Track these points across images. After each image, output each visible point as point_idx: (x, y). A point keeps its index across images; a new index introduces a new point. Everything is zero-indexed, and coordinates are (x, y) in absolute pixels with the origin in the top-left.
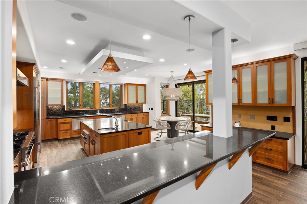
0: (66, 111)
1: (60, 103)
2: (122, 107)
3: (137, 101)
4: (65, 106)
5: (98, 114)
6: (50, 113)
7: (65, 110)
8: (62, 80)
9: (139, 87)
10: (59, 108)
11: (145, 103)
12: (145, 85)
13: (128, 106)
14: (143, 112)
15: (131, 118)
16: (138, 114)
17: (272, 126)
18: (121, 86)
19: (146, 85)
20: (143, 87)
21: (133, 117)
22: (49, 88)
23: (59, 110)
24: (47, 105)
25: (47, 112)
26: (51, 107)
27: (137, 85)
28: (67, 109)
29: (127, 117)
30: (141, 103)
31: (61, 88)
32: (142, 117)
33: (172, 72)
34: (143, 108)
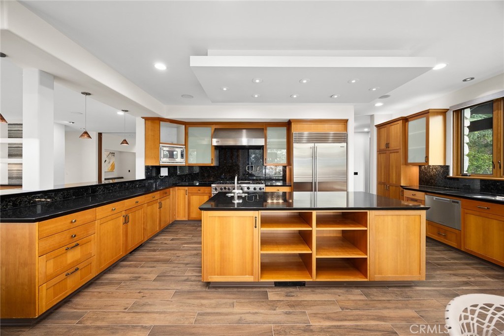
0: (451, 178)
6: (424, 180)
8: (425, 114)
10: (437, 171)
22: (409, 134)
23: (438, 175)
24: (406, 163)
25: (419, 178)
26: (425, 168)
28: (456, 173)
31: (425, 131)
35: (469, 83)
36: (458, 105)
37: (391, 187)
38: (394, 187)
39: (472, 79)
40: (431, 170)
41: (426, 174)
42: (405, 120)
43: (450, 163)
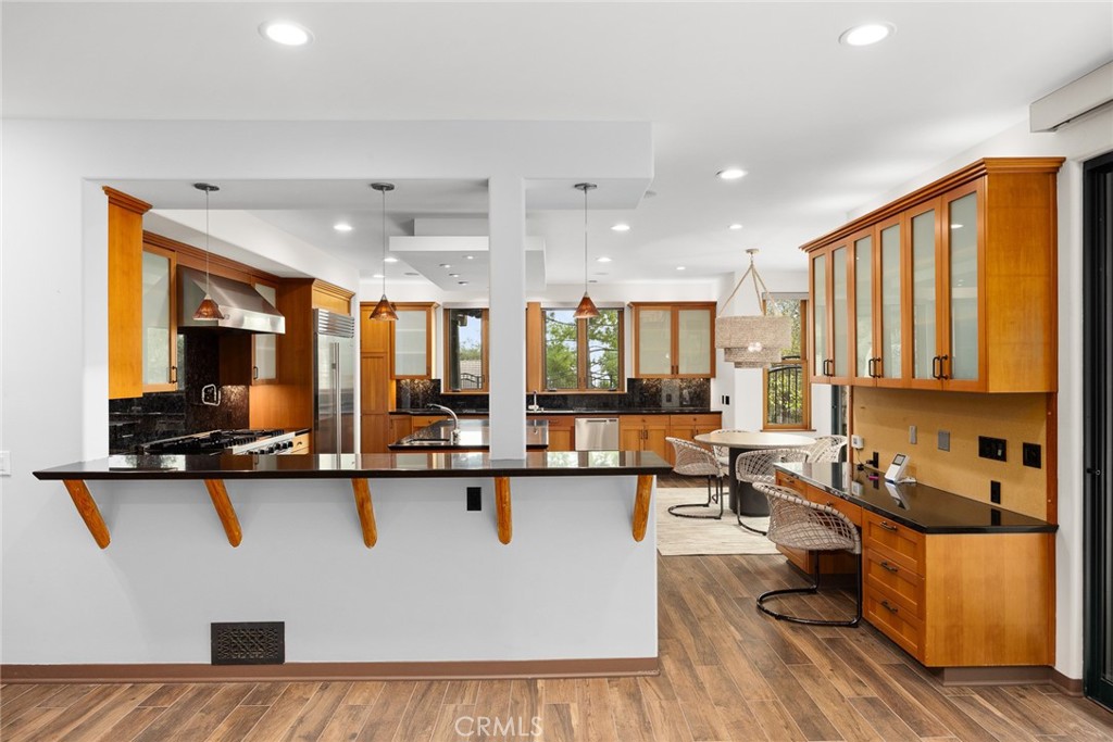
0: (443, 395)
1: (423, 372)
2: (623, 390)
3: (675, 369)
4: (439, 380)
5: (535, 408)
7: (442, 392)
8: (426, 306)
9: (683, 315)
10: (424, 386)
11: (714, 376)
12: (711, 307)
13: (647, 385)
14: (712, 410)
15: (641, 428)
16: (672, 416)
17: (992, 483)
18: (621, 312)
19: (714, 304)
20: (706, 314)
21: (651, 427)
22: (397, 330)
23: (425, 392)
24: (393, 377)
25: (397, 398)
26: (406, 383)
27: (676, 307)
28: (446, 390)
29: (623, 427)
30: (699, 376)
31: (425, 330)
32: (690, 428)
33: (750, 251)
34: (709, 396)
36: (452, 303)
40: (416, 386)
41: (408, 392)
42: (394, 307)
43: (443, 376)
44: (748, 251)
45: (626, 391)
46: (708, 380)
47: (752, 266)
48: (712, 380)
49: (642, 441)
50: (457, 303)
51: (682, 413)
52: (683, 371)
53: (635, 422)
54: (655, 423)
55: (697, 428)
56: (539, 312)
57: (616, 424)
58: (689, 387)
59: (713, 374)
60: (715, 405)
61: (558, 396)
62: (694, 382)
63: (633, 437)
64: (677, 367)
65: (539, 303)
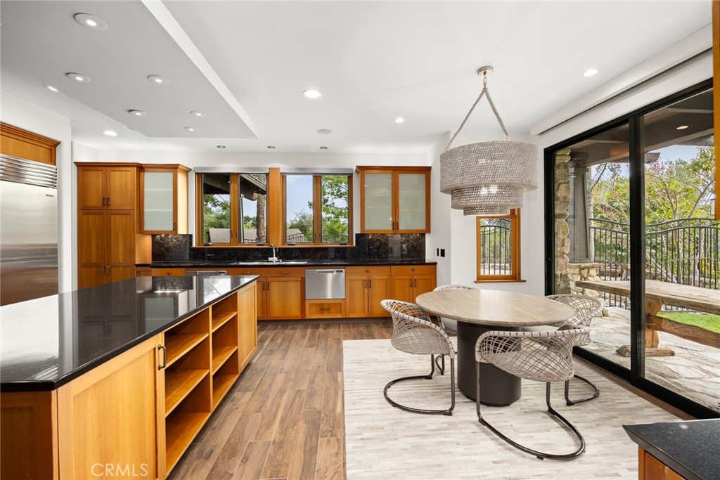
0: (195, 249)
1: (170, 228)
2: (352, 244)
3: (395, 225)
4: (191, 236)
5: (274, 260)
6: (160, 254)
7: (194, 245)
8: (174, 168)
9: (403, 178)
10: (178, 241)
12: (427, 171)
13: (372, 239)
14: (427, 261)
15: (366, 278)
16: (392, 267)
18: (350, 176)
19: (430, 168)
20: (422, 177)
21: (374, 277)
22: (146, 190)
23: (180, 245)
24: (142, 232)
25: (153, 251)
26: (161, 238)
27: (397, 171)
28: (198, 243)
29: (350, 277)
30: (417, 231)
31: (172, 190)
32: (408, 277)
33: (483, 70)
34: (425, 249)
35: (221, 149)
36: (202, 168)
37: (113, 270)
38: (121, 269)
39: (224, 147)
40: (169, 240)
41: (162, 246)
42: (141, 168)
43: (193, 232)
44: (479, 70)
45: (354, 245)
46: (423, 235)
47: (485, 90)
48: (427, 236)
49: (366, 290)
50: (206, 168)
51: (402, 264)
52: (402, 227)
53: (360, 273)
54: (378, 274)
55: (415, 277)
56: (279, 176)
57: (343, 275)
58: (408, 241)
59: (428, 230)
60: (430, 256)
61: (296, 249)
62: (412, 237)
63: (358, 286)
64: (398, 223)
65: (279, 169)
